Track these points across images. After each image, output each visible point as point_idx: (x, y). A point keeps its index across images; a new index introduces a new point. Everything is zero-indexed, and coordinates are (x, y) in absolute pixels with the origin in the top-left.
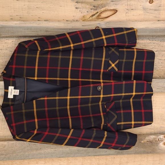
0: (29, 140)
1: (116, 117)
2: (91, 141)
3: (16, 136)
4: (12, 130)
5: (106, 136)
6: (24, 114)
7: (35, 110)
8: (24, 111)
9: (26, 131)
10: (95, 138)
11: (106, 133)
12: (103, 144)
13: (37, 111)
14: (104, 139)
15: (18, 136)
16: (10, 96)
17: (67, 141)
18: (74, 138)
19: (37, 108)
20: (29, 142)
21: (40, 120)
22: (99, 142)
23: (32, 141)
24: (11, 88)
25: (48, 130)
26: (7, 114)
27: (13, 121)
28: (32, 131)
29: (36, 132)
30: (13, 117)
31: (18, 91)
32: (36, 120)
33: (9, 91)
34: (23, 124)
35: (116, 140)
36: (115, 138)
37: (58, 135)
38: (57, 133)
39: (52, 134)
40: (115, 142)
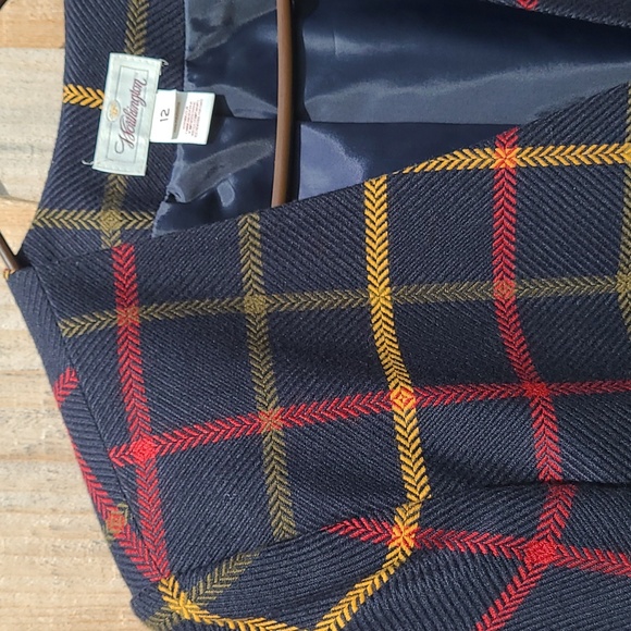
3: (169, 586)
4: (120, 518)
6: (257, 329)
7: (380, 296)
8: (256, 304)
9: (284, 522)
13: (401, 313)
15: (187, 576)
16: (120, 156)
19: (397, 278)
21: (448, 398)
25: (554, 513)
26: (71, 327)
27: (137, 404)
28: (364, 529)
29: (403, 533)
30: (131, 367)
31: (201, 104)
32: (403, 402)
33: (108, 96)
34: (250, 450)
39: (614, 563)
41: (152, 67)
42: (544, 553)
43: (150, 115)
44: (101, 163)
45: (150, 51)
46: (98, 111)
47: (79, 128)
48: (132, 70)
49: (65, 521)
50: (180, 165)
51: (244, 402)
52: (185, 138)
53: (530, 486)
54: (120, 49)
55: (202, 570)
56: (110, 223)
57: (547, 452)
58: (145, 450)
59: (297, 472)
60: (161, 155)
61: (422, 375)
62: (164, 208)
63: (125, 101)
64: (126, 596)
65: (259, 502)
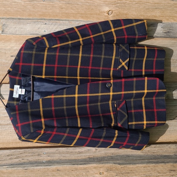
0: (35, 141)
1: (127, 116)
2: (102, 140)
3: (22, 137)
4: (17, 131)
5: (116, 135)
7: (41, 109)
8: (29, 110)
9: (32, 131)
10: (106, 137)
11: (116, 132)
12: (115, 144)
13: (43, 111)
14: (115, 139)
16: (16, 96)
17: (75, 141)
18: (84, 138)
19: (43, 107)
20: (36, 142)
21: (47, 120)
22: (110, 141)
23: (39, 142)
25: (55, 130)
26: (12, 113)
27: (18, 121)
28: (39, 131)
29: (42, 132)
30: (18, 117)
31: (24, 90)
32: (43, 120)
33: (14, 89)
34: (29, 124)
35: (127, 139)
36: (126, 137)
37: (66, 135)
38: (65, 133)
39: (60, 134)
40: (126, 141)
41: (19, 86)
42: (54, 133)
43: (19, 91)
44: (14, 97)
46: (13, 91)
47: (12, 93)
48: (17, 87)
49: (11, 131)
50: (22, 97)
51: (28, 120)
52: (22, 94)
53: (54, 127)
54: (15, 85)
55: (25, 135)
56: (15, 103)
57: (55, 124)
58: (19, 125)
59: (33, 126)
60: (20, 95)
61: (44, 118)
62: (20, 101)
63: (16, 90)
64: (18, 138)
65: (30, 129)
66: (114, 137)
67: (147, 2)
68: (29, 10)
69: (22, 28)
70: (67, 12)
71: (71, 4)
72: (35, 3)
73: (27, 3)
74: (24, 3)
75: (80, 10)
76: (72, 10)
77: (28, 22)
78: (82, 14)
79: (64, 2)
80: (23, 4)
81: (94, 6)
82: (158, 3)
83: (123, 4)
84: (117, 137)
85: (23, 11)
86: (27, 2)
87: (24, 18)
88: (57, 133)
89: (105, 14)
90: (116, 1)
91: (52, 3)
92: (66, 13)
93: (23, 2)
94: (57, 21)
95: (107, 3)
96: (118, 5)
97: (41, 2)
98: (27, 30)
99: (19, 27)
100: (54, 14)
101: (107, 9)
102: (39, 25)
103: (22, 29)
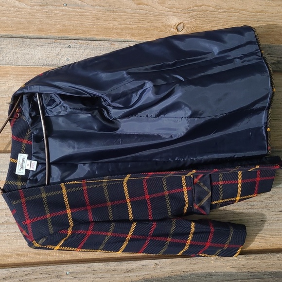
0: (57, 248)
2: (169, 240)
3: (34, 242)
4: (25, 232)
5: (193, 230)
6: (45, 200)
7: (64, 191)
8: (44, 195)
9: (51, 231)
10: (175, 235)
11: (193, 225)
12: (191, 245)
14: (191, 237)
15: (37, 241)
16: (20, 172)
17: (125, 244)
18: (139, 237)
20: (58, 250)
21: (75, 210)
22: (183, 241)
23: (63, 248)
24: (22, 157)
25: (91, 227)
26: (14, 203)
27: (26, 214)
28: (63, 232)
29: (70, 232)
30: (25, 208)
31: (35, 163)
32: (69, 211)
33: (18, 161)
34: (46, 220)
35: (211, 236)
36: (209, 232)
37: (109, 234)
38: (107, 231)
39: (99, 233)
40: (210, 240)
41: (26, 156)
42: (90, 233)
43: (26, 164)
44: (17, 173)
45: (26, 153)
46: (16, 163)
47: (13, 166)
50: (30, 174)
51: (44, 213)
52: (31, 169)
53: (88, 223)
54: (20, 153)
55: (39, 239)
56: (19, 184)
57: (91, 217)
58: (28, 222)
59: (53, 224)
60: (27, 171)
61: (72, 207)
62: (28, 181)
63: (21, 162)
64: (27, 243)
65: (47, 228)
66: (189, 234)
67: (243, 10)
68: (40, 21)
69: (27, 54)
70: (106, 25)
71: (114, 11)
72: (50, 10)
73: (35, 9)
74: (31, 9)
75: (128, 23)
76: (115, 22)
77: (38, 44)
78: (132, 29)
79: (102, 8)
80: (29, 10)
81: (154, 15)
82: (261, 12)
83: (202, 13)
84: (195, 233)
85: (29, 22)
86: (35, 7)
87: (31, 35)
88: (94, 233)
89: (172, 29)
90: (190, 8)
91: (80, 10)
92: (105, 28)
93: (29, 7)
94: (90, 42)
95: (174, 10)
96: (195, 13)
97: (61, 8)
98: (37, 57)
99: (23, 52)
100: (84, 29)
101: (174, 21)
102: (57, 49)
103: (27, 56)
